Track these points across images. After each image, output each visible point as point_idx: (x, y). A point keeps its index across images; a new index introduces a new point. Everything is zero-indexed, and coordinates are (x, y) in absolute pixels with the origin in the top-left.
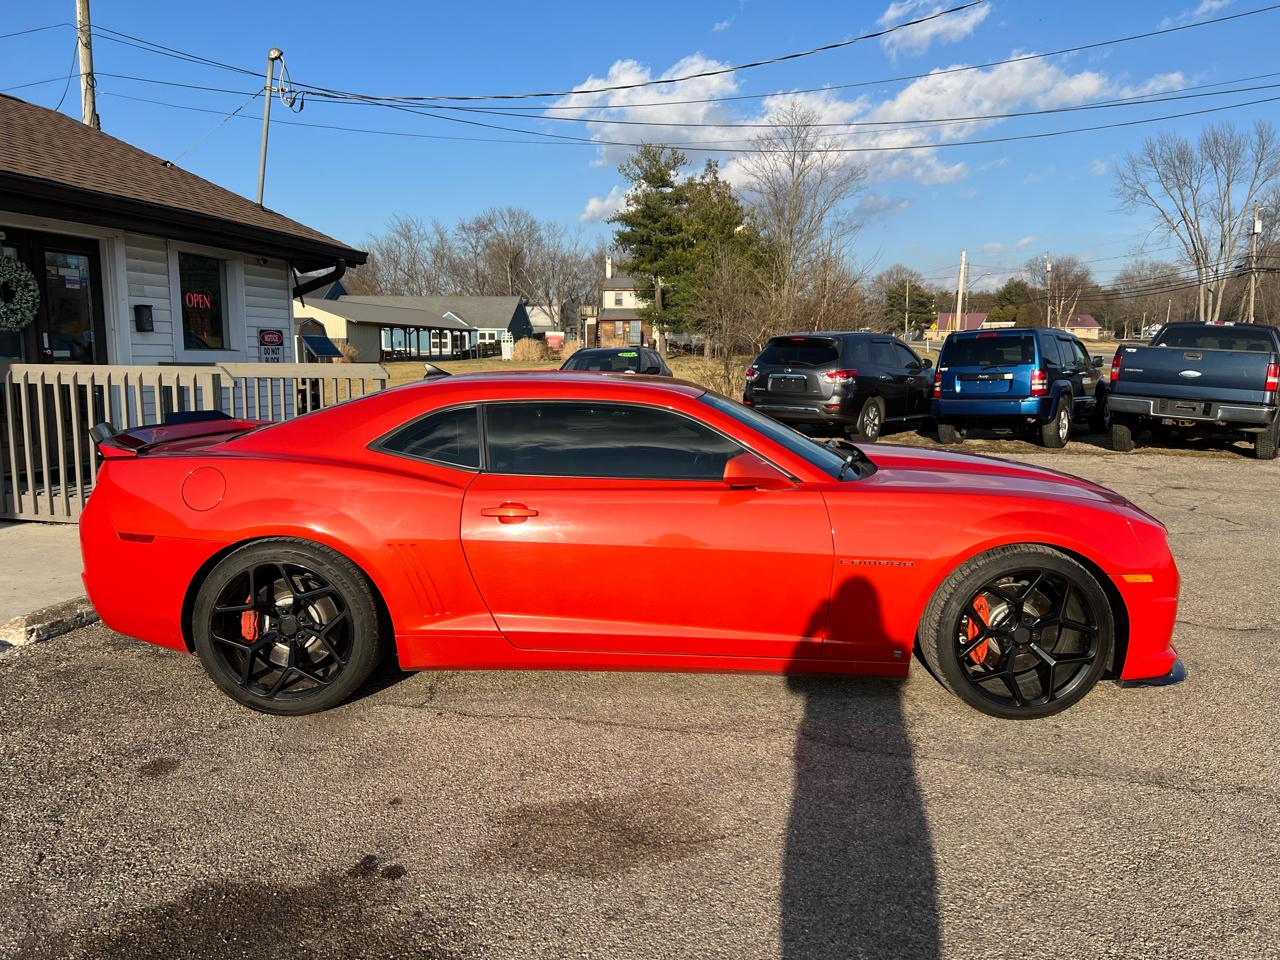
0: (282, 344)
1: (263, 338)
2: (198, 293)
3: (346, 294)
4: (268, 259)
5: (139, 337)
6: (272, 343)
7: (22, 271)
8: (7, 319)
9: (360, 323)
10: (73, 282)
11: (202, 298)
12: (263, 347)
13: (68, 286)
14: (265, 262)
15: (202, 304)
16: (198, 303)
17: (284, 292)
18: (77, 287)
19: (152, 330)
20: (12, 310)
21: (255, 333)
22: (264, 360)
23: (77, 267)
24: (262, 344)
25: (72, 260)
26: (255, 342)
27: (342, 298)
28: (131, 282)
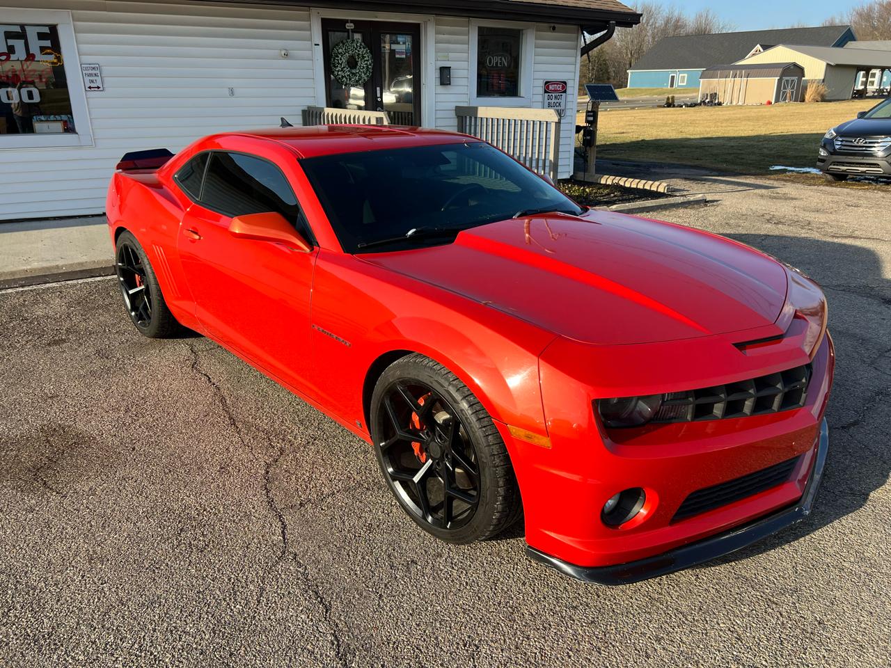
0: (565, 92)
1: (548, 87)
2: (497, 56)
3: (855, 40)
4: (556, 25)
5: (441, 89)
6: (555, 91)
7: (360, 48)
8: (350, 79)
9: (838, 66)
10: (401, 53)
11: (501, 59)
12: (547, 94)
13: (397, 56)
14: (554, 28)
15: (501, 63)
16: (497, 63)
17: (574, 51)
18: (404, 56)
19: (450, 84)
20: (353, 74)
21: (541, 83)
22: (546, 104)
23: (404, 43)
24: (546, 92)
25: (400, 39)
26: (541, 90)
27: (850, 44)
28: (437, 51)
